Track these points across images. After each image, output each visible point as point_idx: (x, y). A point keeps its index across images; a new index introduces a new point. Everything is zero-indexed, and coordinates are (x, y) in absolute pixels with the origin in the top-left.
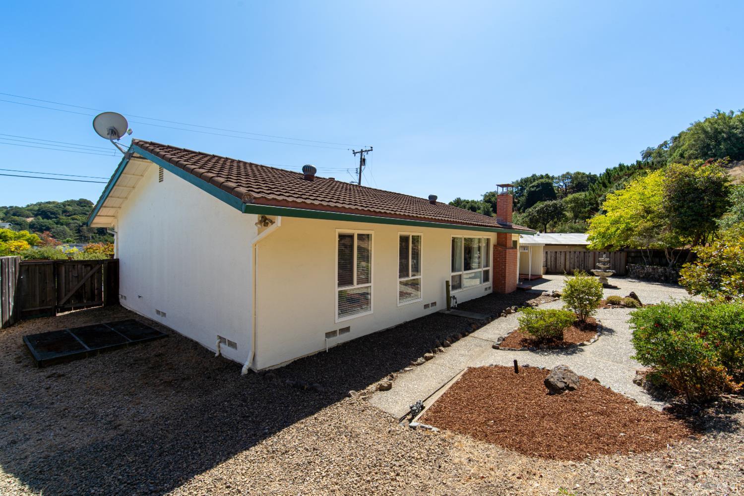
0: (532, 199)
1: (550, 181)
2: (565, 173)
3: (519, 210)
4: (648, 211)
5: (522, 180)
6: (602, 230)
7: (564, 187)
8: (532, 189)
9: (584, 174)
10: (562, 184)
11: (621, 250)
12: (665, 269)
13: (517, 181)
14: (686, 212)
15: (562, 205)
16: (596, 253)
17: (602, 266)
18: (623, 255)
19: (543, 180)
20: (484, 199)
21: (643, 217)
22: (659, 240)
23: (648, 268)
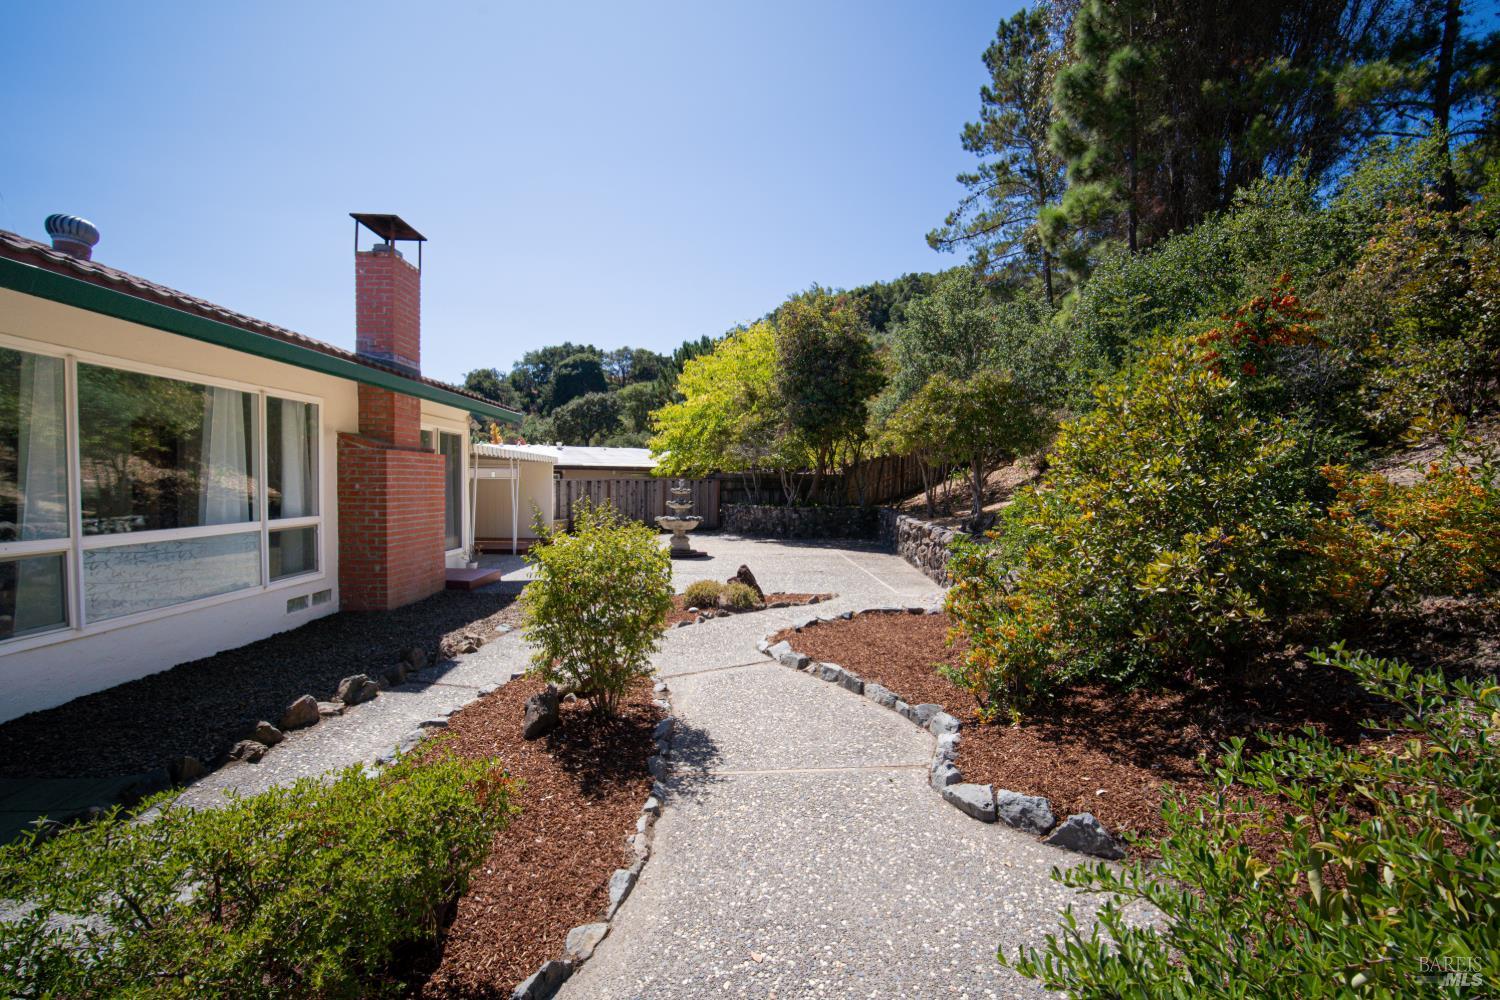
0: (566, 389)
1: (596, 359)
2: (621, 348)
3: (540, 410)
4: (752, 396)
5: (545, 350)
6: (677, 433)
7: (621, 375)
8: (564, 371)
9: (651, 353)
10: (617, 367)
11: (710, 477)
12: (782, 511)
13: (536, 352)
14: (813, 394)
15: (615, 402)
16: (666, 481)
17: (676, 506)
18: (715, 485)
19: (584, 356)
20: (467, 383)
21: (746, 407)
22: (775, 450)
23: (757, 510)
